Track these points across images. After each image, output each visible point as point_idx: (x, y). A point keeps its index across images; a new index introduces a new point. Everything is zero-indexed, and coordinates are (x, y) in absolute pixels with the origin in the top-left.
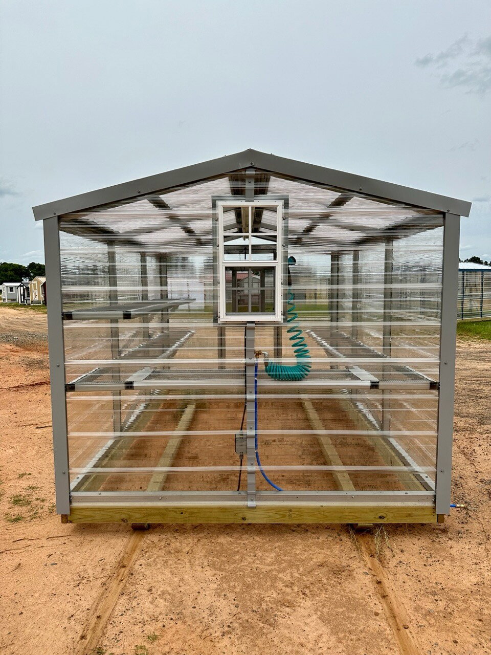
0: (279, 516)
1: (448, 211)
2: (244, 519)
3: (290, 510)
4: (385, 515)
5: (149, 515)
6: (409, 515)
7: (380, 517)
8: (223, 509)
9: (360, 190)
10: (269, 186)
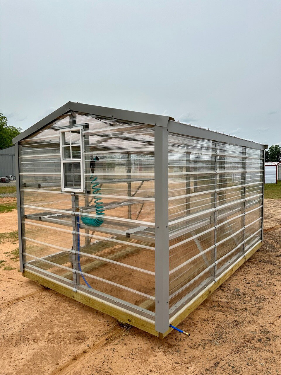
0: (86, 301)
1: (156, 124)
2: (73, 297)
3: (90, 299)
4: (131, 320)
5: (44, 282)
6: (143, 325)
7: (129, 320)
8: (66, 289)
9: (112, 116)
10: (77, 119)
